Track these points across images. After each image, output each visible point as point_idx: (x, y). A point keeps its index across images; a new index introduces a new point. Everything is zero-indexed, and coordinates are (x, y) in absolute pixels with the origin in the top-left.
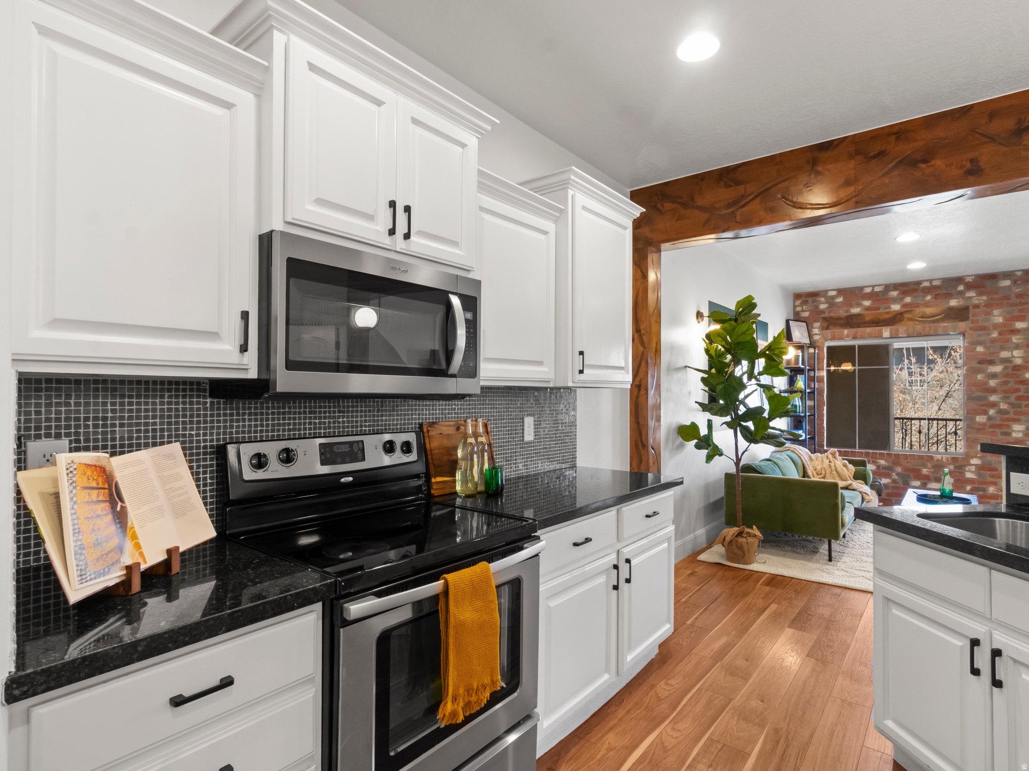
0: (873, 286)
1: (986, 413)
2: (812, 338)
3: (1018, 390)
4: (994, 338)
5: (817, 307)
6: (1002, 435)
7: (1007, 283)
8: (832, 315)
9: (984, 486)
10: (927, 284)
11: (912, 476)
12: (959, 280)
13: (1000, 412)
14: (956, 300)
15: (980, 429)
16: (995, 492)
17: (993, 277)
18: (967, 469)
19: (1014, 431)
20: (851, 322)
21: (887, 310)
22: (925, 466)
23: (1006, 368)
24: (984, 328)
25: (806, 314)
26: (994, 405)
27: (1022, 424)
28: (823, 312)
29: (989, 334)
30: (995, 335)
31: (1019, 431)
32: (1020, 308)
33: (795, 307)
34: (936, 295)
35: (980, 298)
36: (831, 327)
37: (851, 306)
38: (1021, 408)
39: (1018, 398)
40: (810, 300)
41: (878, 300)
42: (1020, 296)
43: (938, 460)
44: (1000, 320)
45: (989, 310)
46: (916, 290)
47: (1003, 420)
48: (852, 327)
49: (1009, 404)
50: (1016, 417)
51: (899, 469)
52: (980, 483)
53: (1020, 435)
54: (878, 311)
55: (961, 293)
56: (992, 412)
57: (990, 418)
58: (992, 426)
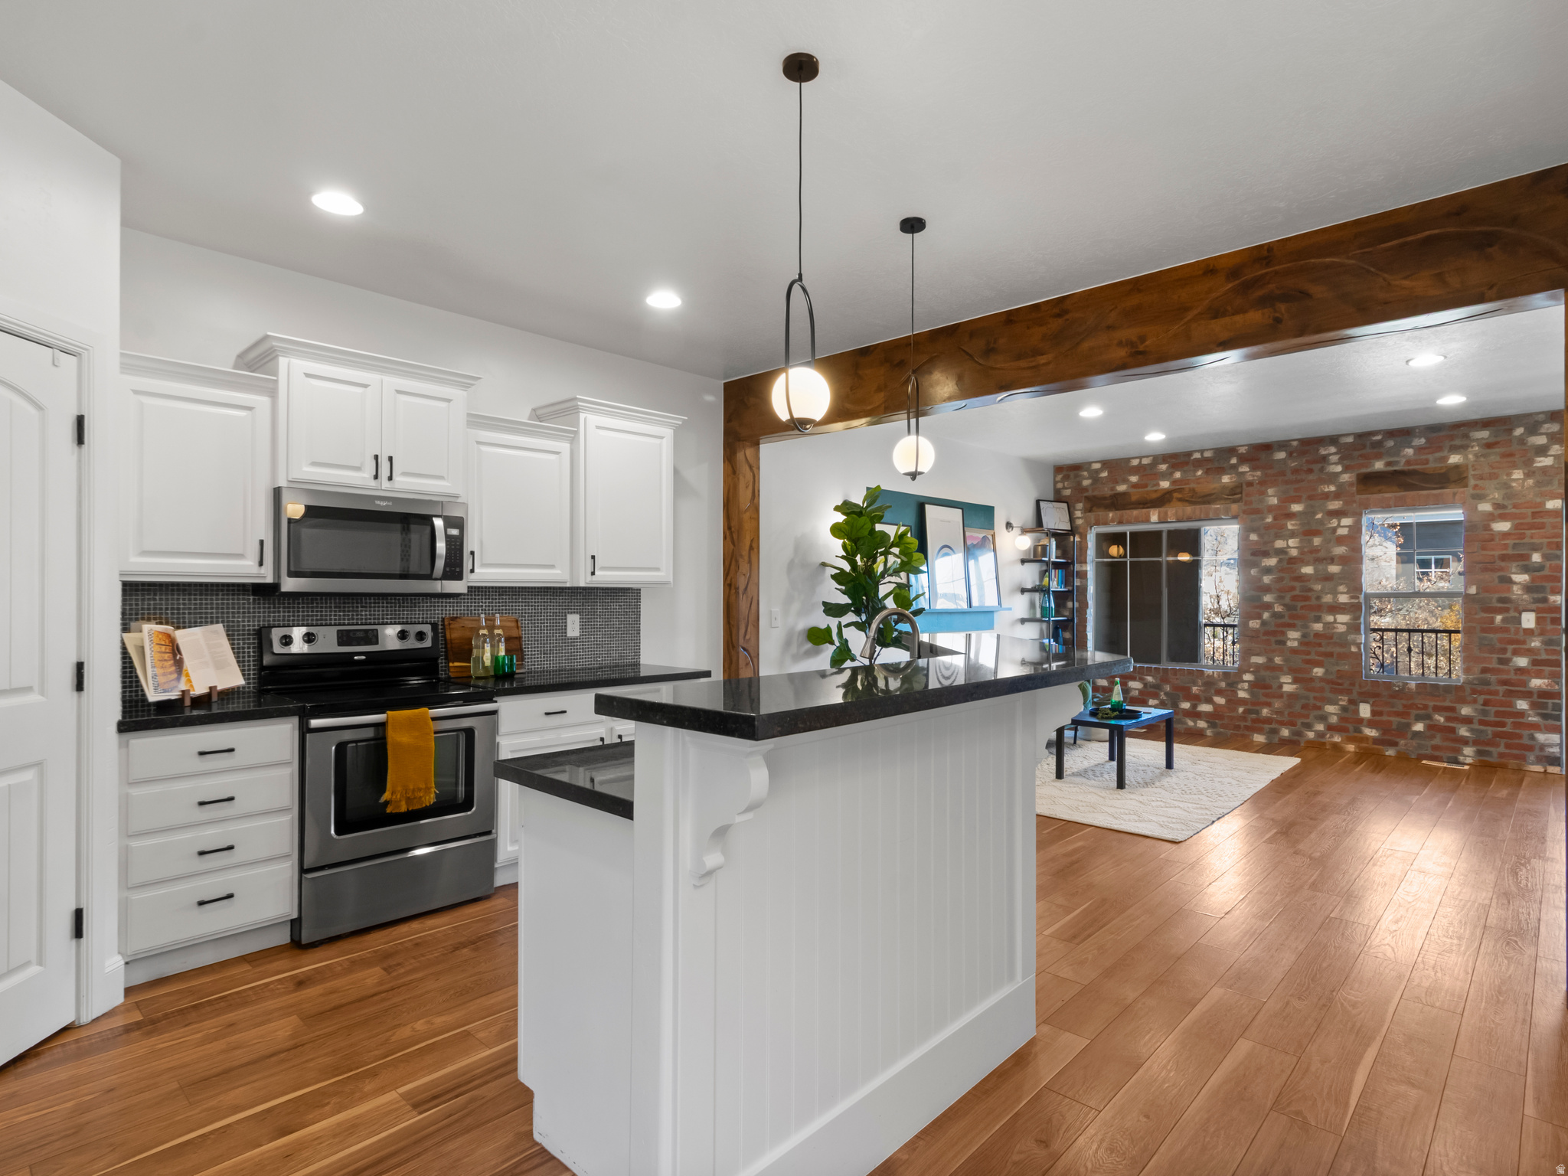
0: (1141, 458)
1: (1259, 616)
2: (1075, 522)
3: (1293, 588)
4: (1268, 523)
5: (1079, 483)
6: (1276, 644)
7: (1281, 455)
8: (1096, 493)
9: (1257, 708)
10: (1197, 455)
11: (1181, 695)
12: (1231, 451)
13: (1275, 615)
14: (1229, 476)
15: (1253, 637)
16: (1269, 715)
17: (1267, 447)
18: (1239, 686)
19: (1289, 639)
20: (1118, 503)
21: (1155, 488)
22: (1195, 684)
23: (1280, 561)
24: (1257, 511)
25: (1067, 492)
26: (1268, 607)
27: (1297, 631)
28: (1085, 489)
29: (1263, 519)
30: (1269, 520)
31: (1294, 639)
32: (1296, 486)
33: (1055, 483)
34: (1208, 469)
35: (1255, 473)
36: (1094, 509)
37: (1117, 483)
38: (1296, 610)
39: (1294, 598)
40: (1072, 474)
41: (1146, 475)
42: (1296, 471)
43: (1208, 676)
44: (1274, 501)
45: (1263, 488)
46: (1187, 463)
47: (1278, 625)
48: (1117, 509)
49: (1284, 605)
50: (1291, 622)
51: (1168, 688)
52: (1253, 704)
53: (1295, 644)
54: (1146, 489)
55: (1234, 467)
56: (1266, 615)
57: (1264, 623)
58: (1266, 633)
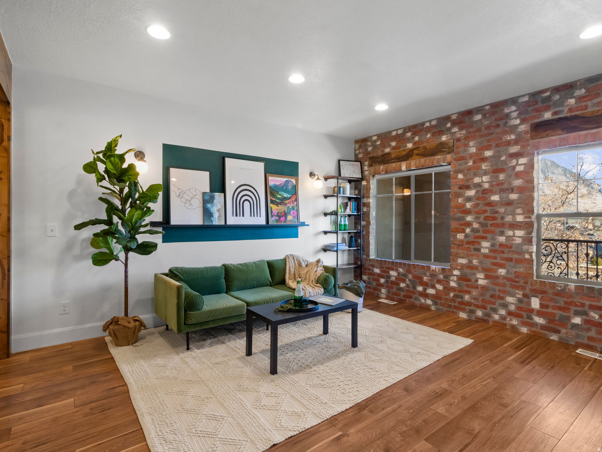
0: (397, 130)
1: (463, 231)
2: (364, 173)
3: (485, 211)
4: (470, 166)
5: (367, 149)
6: (474, 251)
7: (478, 117)
8: (375, 155)
9: (462, 294)
10: (427, 124)
11: (418, 282)
12: (447, 118)
13: (474, 230)
14: (446, 136)
15: (459, 245)
16: (469, 300)
17: (469, 113)
18: (451, 279)
19: (483, 247)
20: (385, 159)
21: (404, 149)
22: (425, 275)
23: (477, 192)
24: (463, 158)
25: (361, 156)
26: (469, 224)
27: (488, 242)
28: (369, 153)
29: (467, 163)
30: (470, 164)
31: (486, 248)
32: (488, 138)
33: (355, 150)
34: (433, 133)
35: (461, 132)
36: (373, 164)
37: (385, 147)
38: (487, 227)
39: (486, 218)
40: (363, 144)
41: (400, 141)
42: (488, 127)
43: (433, 270)
44: (473, 150)
45: (467, 142)
46: (421, 130)
47: (475, 237)
48: (384, 164)
49: (480, 223)
50: (484, 235)
51: (410, 276)
52: (460, 291)
53: (487, 251)
54: (399, 150)
55: (449, 129)
56: (468, 230)
57: (466, 236)
58: (468, 243)
